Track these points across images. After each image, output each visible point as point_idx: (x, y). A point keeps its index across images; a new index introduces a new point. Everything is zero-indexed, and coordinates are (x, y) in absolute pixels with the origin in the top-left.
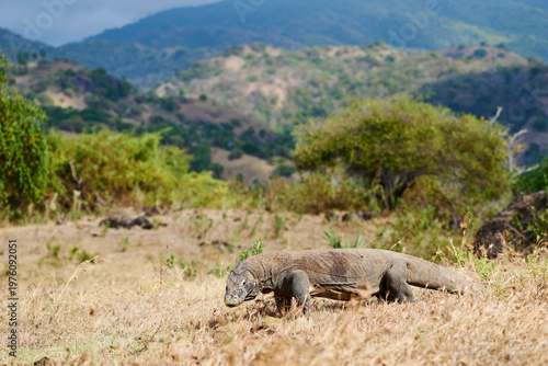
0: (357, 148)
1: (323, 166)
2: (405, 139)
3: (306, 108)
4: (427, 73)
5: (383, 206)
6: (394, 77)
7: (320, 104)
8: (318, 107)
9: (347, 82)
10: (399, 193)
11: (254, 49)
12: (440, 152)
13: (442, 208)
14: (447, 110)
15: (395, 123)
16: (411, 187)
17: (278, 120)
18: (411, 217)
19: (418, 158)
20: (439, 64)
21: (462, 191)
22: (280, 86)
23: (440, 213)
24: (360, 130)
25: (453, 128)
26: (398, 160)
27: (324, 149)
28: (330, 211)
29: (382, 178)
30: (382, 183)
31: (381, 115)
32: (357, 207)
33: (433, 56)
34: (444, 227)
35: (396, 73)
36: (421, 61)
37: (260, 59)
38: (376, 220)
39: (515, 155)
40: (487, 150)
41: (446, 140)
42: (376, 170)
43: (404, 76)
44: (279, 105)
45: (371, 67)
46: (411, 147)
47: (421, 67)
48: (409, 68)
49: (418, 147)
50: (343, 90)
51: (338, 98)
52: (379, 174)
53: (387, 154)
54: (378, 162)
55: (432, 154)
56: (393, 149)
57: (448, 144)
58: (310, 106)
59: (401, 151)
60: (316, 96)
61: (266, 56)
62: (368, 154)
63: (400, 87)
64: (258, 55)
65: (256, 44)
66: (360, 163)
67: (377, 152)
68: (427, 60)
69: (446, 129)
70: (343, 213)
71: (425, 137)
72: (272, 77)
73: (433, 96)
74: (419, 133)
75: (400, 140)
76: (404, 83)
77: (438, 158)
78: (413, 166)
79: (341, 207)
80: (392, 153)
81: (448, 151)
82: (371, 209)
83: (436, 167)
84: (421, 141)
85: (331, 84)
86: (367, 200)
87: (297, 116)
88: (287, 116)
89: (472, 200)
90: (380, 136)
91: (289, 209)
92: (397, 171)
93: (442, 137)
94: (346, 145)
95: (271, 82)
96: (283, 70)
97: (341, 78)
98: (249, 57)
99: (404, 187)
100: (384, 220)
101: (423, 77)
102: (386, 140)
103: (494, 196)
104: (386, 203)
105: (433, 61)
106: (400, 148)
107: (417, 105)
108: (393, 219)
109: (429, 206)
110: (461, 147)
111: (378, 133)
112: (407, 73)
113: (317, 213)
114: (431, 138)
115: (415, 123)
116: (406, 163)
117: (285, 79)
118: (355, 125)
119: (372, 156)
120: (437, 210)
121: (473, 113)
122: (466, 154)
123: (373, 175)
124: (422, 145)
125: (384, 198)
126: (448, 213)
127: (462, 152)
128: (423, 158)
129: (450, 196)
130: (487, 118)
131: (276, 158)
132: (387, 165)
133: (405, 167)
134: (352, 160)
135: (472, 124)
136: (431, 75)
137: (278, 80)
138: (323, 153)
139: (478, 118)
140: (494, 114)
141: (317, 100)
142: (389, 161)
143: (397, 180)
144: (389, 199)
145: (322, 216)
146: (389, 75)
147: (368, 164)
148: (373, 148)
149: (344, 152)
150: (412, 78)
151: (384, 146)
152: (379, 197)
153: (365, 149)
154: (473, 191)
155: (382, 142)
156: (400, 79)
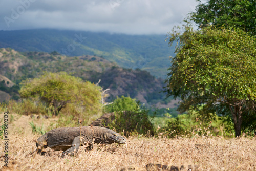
0: (45, 91)
1: (31, 97)
2: (64, 89)
3: (26, 74)
4: (73, 65)
5: (53, 114)
6: (61, 65)
7: (31, 73)
8: (30, 74)
9: (42, 66)
10: (59, 109)
11: (7, 50)
12: (76, 95)
13: (76, 116)
14: (80, 79)
15: (60, 83)
16: (64, 107)
17: (15, 78)
18: (64, 119)
19: (68, 96)
20: (78, 62)
21: (84, 110)
22: (16, 65)
23: (75, 118)
24: (46, 84)
25: (82, 86)
26: (60, 97)
27: (32, 91)
28: (32, 114)
29: (53, 103)
30: (53, 105)
31: (55, 79)
32: (43, 113)
33: (76, 58)
34: (76, 123)
35: (62, 64)
36: (71, 60)
37: (9, 54)
38: (50, 119)
39: (104, 98)
40: (94, 95)
41: (79, 90)
42: (51, 100)
43: (64, 65)
44: (15, 72)
45: (52, 61)
46: (65, 92)
47: (71, 62)
48: (66, 62)
49: (68, 92)
50: (41, 68)
51: (38, 72)
52: (52, 101)
53: (56, 94)
54: (52, 97)
55: (73, 95)
56: (58, 92)
57: (79, 92)
58: (27, 74)
59: (61, 93)
60: (30, 70)
61: (11, 53)
62: (49, 94)
63: (63, 69)
64: (8, 53)
65: (8, 48)
66: (45, 97)
67: (52, 93)
68: (73, 60)
69: (80, 86)
70: (38, 116)
71: (71, 89)
72: (13, 61)
73: (75, 74)
74: (69, 87)
75: (61, 89)
76: (64, 68)
77: (75, 97)
78: (66, 99)
79: (37, 113)
80: (58, 94)
81: (80, 95)
82: (48, 115)
83: (74, 100)
84: (69, 90)
85: (36, 66)
86: (47, 111)
87: (22, 77)
88: (18, 77)
89: (87, 114)
90: (54, 87)
91: (16, 112)
92: (59, 101)
93: (77, 89)
94: (41, 89)
95: (13, 63)
96: (18, 59)
97: (40, 64)
98: (5, 53)
99: (62, 107)
100: (53, 119)
101: (71, 66)
102: (56, 89)
103: (95, 113)
104: (54, 113)
105: (76, 60)
106: (61, 92)
107: (69, 77)
108: (57, 119)
109: (71, 115)
110: (84, 94)
111: (53, 86)
112: (66, 64)
113: (27, 115)
114: (73, 89)
115: (67, 83)
116: (63, 98)
117: (18, 63)
118: (45, 82)
119: (50, 95)
120: (74, 116)
121: (90, 81)
122: (86, 96)
123: (50, 102)
124: (70, 92)
125: (54, 111)
126: (78, 118)
127: (85, 95)
128: (70, 96)
129: (79, 112)
130: (95, 84)
131: (13, 93)
132: (56, 98)
133: (63, 99)
134: (42, 95)
135: (89, 85)
136: (75, 66)
137: (15, 63)
138: (32, 92)
139: (92, 83)
140: (97, 82)
141: (30, 72)
142: (57, 97)
143: (59, 104)
144: (56, 111)
145: (29, 116)
146: (59, 64)
147: (48, 98)
148: (51, 92)
149: (39, 92)
150: (67, 66)
151: (55, 91)
152: (52, 110)
153: (48, 92)
154: (88, 110)
155: (54, 89)
156: (63, 66)
